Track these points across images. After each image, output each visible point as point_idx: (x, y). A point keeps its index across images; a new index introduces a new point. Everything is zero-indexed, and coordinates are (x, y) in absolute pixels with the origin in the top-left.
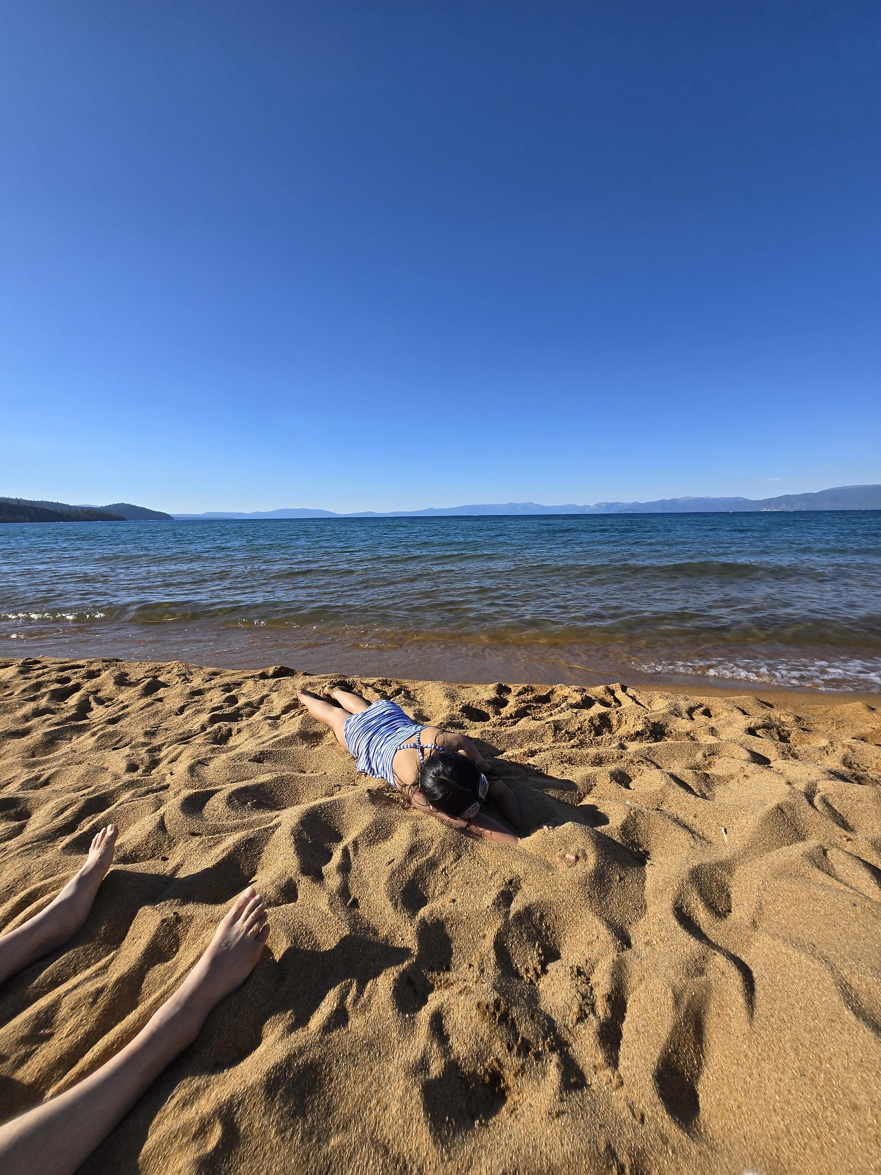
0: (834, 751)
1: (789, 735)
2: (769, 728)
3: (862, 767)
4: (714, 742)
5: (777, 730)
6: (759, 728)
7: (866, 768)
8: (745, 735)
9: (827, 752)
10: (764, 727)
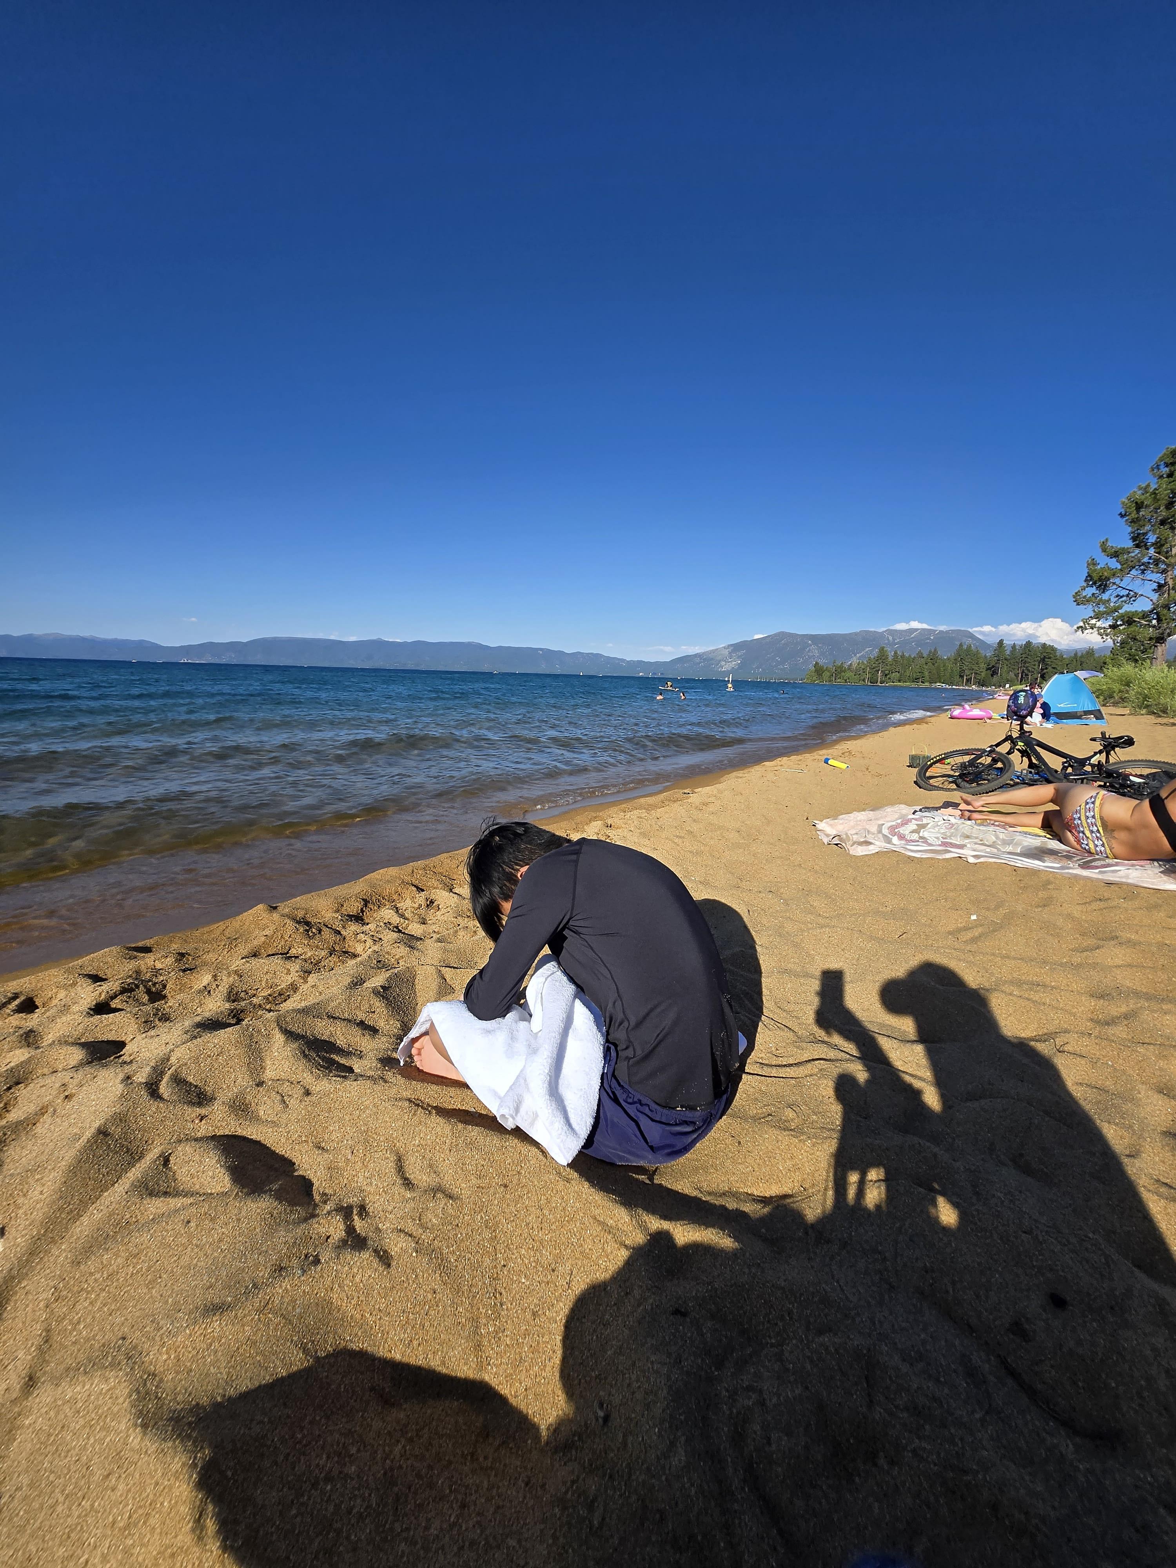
0: (217, 986)
1: (164, 986)
2: (131, 990)
3: (251, 992)
4: (22, 1059)
5: (145, 987)
6: (113, 998)
7: (255, 992)
8: (86, 1019)
9: (209, 992)
10: (123, 991)
